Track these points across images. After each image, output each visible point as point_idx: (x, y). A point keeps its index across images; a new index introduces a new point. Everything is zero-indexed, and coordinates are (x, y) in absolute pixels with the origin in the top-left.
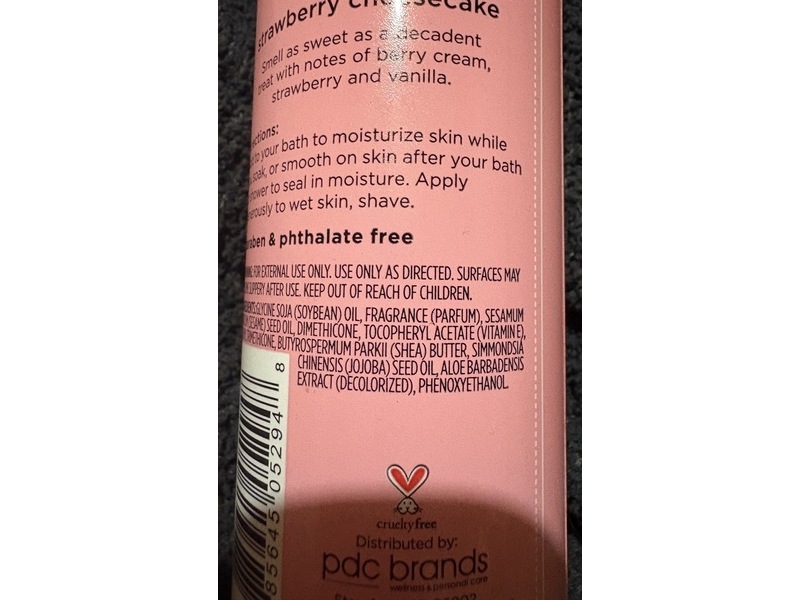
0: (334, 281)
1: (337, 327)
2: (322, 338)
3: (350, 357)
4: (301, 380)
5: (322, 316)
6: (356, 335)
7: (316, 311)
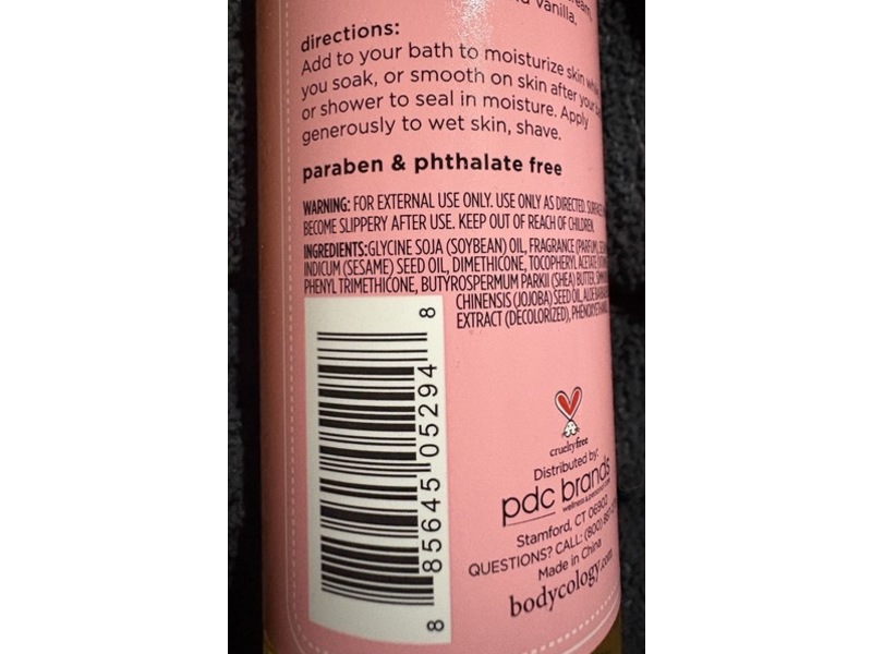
0: (496, 210)
1: (502, 260)
2: (486, 273)
3: (518, 291)
4: (462, 322)
5: (485, 249)
6: (523, 267)
7: (477, 244)
